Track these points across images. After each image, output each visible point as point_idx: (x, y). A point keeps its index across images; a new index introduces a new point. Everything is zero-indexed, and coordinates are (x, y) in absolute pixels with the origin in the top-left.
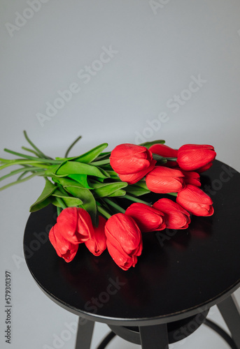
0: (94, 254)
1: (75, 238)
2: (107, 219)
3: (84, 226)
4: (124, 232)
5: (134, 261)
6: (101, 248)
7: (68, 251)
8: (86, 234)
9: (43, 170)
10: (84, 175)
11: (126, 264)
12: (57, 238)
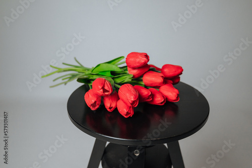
0: (108, 110)
1: (102, 90)
2: (119, 89)
3: (108, 86)
4: (129, 91)
5: (132, 113)
6: (113, 105)
7: (95, 102)
8: (108, 90)
9: (85, 70)
10: (109, 71)
11: (127, 114)
12: (90, 95)
